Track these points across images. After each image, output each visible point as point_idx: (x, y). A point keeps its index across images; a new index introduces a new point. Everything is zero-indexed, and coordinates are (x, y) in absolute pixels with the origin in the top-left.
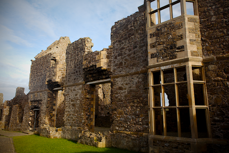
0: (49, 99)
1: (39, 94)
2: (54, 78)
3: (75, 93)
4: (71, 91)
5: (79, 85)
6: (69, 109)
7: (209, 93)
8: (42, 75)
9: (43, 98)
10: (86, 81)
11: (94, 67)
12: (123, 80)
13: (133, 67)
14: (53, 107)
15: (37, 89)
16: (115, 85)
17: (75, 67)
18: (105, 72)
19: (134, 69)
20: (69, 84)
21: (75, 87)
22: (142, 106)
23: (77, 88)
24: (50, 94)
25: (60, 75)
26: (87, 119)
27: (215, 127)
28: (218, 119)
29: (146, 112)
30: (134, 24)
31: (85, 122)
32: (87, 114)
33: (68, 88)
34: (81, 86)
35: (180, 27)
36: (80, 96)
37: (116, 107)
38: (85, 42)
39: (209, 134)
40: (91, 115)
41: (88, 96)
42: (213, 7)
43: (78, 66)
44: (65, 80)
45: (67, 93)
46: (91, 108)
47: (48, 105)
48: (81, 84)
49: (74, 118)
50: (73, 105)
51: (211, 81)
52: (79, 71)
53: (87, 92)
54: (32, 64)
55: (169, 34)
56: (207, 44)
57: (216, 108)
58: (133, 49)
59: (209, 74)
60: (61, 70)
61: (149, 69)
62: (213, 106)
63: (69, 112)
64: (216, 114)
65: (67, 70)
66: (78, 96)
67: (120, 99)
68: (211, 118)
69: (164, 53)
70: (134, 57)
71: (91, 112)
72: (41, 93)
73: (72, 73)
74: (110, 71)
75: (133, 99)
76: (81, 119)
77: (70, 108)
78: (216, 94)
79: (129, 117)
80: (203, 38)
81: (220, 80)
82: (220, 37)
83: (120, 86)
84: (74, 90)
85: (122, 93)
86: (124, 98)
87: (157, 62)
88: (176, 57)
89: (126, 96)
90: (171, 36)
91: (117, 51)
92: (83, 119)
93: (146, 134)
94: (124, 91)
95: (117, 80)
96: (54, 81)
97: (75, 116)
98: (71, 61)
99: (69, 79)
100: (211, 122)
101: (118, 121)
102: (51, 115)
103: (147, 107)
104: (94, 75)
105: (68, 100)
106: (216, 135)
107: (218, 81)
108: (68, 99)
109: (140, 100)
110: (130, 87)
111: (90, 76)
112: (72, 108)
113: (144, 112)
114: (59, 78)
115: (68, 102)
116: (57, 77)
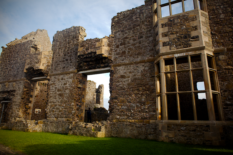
0: (26, 89)
1: (11, 84)
2: (37, 65)
3: (63, 82)
4: (59, 80)
5: (69, 74)
6: (54, 99)
7: (220, 80)
8: (17, 63)
9: (18, 89)
10: (78, 70)
11: (93, 54)
12: (127, 68)
13: (138, 56)
14: (29, 99)
15: (9, 79)
16: (116, 74)
17: (65, 55)
18: (104, 60)
19: (140, 58)
20: (55, 73)
21: (64, 76)
22: (148, 94)
23: (66, 77)
24: (27, 84)
25: (45, 63)
26: (78, 109)
27: (227, 111)
28: (230, 103)
29: (153, 99)
30: (139, 15)
31: (75, 113)
32: (77, 104)
33: (54, 77)
34: (72, 75)
35: (194, 19)
36: (70, 85)
37: (117, 95)
38: (79, 30)
39: (222, 117)
40: (82, 106)
41: (80, 86)
42: (222, 7)
43: (69, 55)
44: (51, 68)
45: (53, 82)
46: (82, 99)
47: (24, 96)
48: (72, 73)
49: (61, 109)
50: (60, 95)
51: (222, 69)
52: (70, 59)
53: (79, 82)
54: (3, 51)
55: (182, 25)
56: (217, 37)
57: (227, 93)
58: (138, 39)
59: (220, 63)
60: (46, 58)
61: (161, 56)
62: (225, 91)
63: (54, 102)
64: (227, 99)
65: (53, 58)
66: (67, 85)
67: (122, 88)
68: (223, 102)
69: (178, 41)
70: (140, 46)
71: (82, 103)
72: (14, 83)
73: (61, 62)
74: (111, 60)
75: (138, 87)
76: (71, 109)
77: (56, 98)
78: (227, 80)
79: (133, 105)
80: (212, 32)
81: (231, 68)
82: (229, 32)
83: (122, 74)
84: (62, 79)
85: (124, 81)
86: (127, 86)
87: (170, 50)
88: (190, 46)
89: (129, 84)
90: (185, 27)
91: (119, 40)
92: (73, 109)
93: (154, 121)
94: (127, 79)
95: (118, 68)
96: (37, 69)
97: (63, 106)
98: (59, 49)
99: (57, 67)
100: (223, 106)
101: (119, 109)
102: (27, 108)
103: (155, 94)
104: (91, 63)
105: (53, 90)
106: (228, 117)
107: (229, 69)
108: (54, 88)
109: (146, 88)
110: (135, 75)
111: (85, 64)
112: (58, 99)
113: (151, 100)
114: (43, 66)
115: (53, 92)
116: (41, 64)
